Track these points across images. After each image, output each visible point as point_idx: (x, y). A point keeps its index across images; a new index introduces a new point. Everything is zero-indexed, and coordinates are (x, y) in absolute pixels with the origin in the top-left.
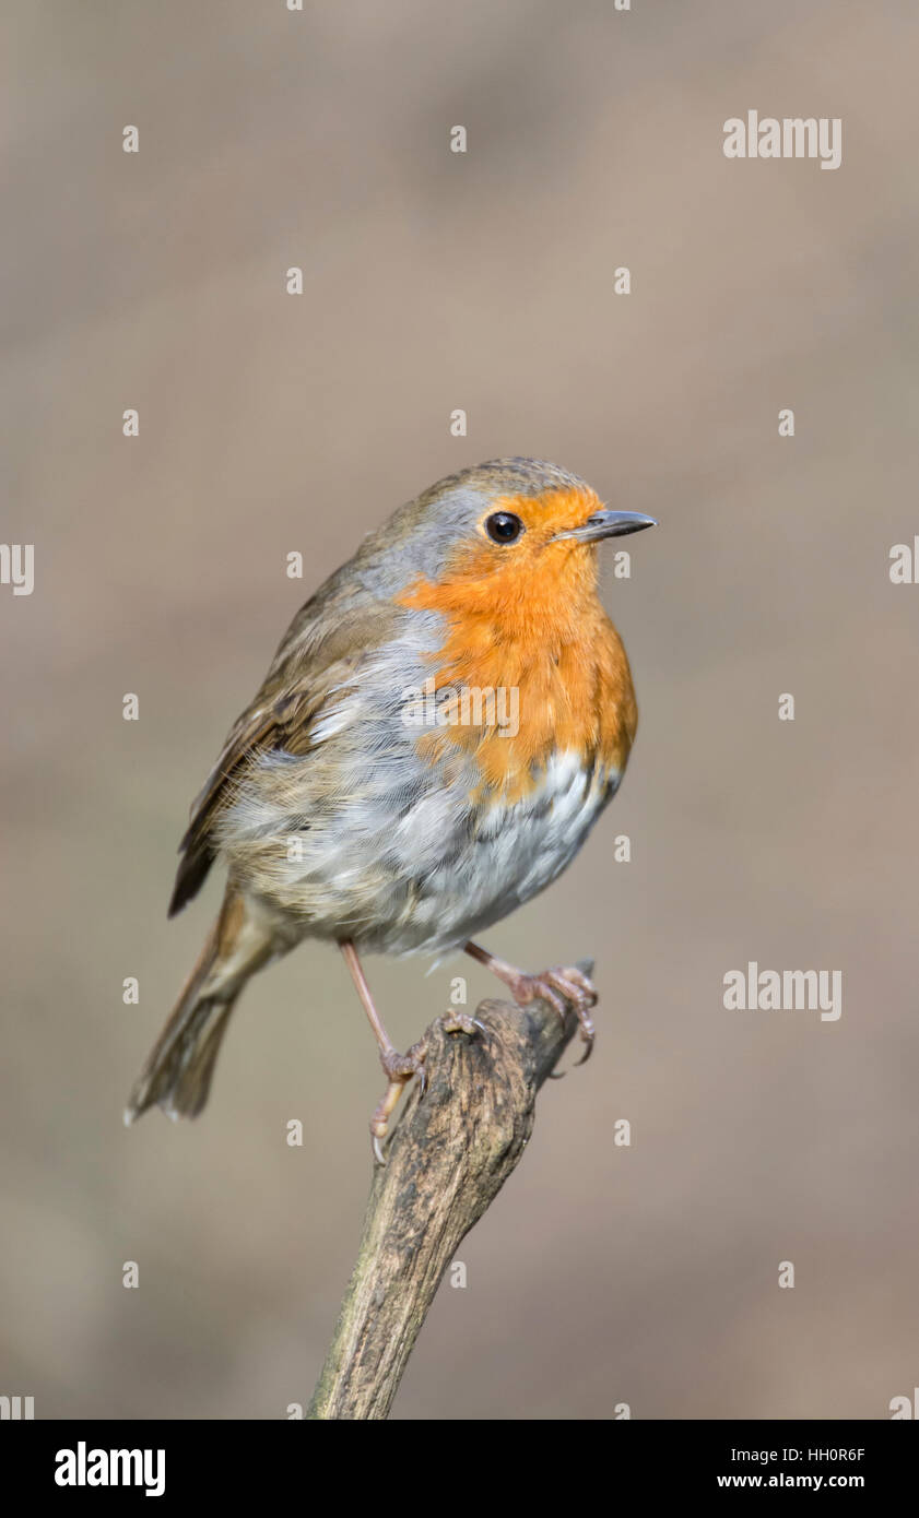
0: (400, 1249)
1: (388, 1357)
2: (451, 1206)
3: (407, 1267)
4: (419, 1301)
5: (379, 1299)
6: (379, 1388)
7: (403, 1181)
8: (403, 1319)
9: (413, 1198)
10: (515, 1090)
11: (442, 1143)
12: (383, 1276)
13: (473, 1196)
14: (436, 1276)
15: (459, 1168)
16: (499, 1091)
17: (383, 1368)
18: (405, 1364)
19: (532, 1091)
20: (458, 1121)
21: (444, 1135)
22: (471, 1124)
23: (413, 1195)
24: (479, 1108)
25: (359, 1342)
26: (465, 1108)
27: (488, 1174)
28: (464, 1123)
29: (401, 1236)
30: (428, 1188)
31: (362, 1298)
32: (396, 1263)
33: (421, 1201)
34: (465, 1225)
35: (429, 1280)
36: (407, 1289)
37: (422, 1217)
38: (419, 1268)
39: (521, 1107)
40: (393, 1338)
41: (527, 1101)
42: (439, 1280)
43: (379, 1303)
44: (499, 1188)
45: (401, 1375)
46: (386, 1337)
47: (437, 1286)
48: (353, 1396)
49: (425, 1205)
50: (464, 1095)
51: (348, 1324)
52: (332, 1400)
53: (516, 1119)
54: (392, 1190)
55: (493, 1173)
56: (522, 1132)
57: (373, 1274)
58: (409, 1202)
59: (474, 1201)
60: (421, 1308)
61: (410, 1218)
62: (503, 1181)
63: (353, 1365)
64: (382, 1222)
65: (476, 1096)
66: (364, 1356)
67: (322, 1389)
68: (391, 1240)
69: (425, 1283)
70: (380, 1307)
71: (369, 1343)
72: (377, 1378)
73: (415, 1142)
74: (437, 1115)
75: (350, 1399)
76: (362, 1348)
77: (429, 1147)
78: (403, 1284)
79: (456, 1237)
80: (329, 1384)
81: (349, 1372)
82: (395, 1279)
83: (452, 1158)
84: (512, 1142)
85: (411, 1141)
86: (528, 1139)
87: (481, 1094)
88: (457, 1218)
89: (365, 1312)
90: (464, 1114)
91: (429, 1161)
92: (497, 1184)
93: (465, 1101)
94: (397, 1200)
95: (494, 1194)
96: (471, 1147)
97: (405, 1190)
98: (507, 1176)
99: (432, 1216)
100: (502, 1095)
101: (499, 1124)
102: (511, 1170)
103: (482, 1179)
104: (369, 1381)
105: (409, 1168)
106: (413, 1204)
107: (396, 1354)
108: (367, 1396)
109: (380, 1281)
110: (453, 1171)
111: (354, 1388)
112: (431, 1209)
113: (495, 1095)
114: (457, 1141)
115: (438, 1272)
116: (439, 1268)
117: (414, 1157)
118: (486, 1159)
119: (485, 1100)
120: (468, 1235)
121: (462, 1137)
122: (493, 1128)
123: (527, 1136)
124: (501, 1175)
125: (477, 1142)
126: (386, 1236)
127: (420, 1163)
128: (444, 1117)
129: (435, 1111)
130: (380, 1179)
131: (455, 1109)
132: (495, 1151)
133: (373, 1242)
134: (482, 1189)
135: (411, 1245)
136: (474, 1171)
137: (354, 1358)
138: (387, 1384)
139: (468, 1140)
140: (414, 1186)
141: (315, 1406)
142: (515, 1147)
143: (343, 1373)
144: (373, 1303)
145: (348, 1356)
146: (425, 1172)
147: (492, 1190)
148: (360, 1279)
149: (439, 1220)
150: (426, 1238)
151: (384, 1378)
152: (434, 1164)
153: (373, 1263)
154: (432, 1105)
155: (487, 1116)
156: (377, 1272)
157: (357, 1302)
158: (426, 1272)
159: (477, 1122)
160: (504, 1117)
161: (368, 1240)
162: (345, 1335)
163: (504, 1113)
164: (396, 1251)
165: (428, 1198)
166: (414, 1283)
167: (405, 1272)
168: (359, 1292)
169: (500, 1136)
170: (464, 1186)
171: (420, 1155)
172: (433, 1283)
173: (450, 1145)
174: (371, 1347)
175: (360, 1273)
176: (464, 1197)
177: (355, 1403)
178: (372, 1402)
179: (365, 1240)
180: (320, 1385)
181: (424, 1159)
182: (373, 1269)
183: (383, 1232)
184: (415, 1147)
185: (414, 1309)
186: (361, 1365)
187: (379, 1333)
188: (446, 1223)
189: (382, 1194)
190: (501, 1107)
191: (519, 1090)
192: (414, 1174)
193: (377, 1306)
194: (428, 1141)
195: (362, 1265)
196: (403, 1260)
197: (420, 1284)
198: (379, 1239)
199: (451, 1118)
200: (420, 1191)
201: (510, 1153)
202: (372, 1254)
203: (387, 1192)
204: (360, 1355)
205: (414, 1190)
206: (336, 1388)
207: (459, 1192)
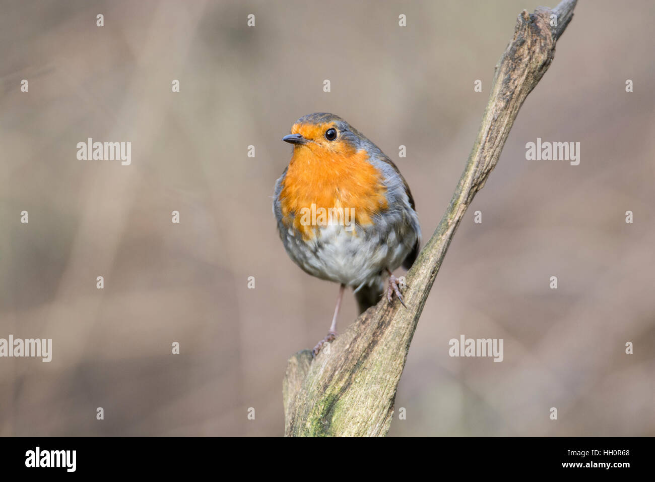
0: (504, 99)
1: (498, 139)
2: (523, 83)
3: (506, 106)
4: (511, 119)
5: (496, 117)
6: (495, 151)
7: (506, 74)
8: (505, 125)
9: (510, 80)
10: (548, 41)
11: (521, 60)
12: (498, 108)
13: (532, 80)
14: (517, 110)
15: (527, 69)
16: (542, 41)
17: (496, 143)
18: (505, 142)
19: (555, 41)
20: (527, 52)
21: (521, 57)
22: (532, 53)
23: (509, 79)
24: (535, 47)
25: (488, 134)
26: (529, 47)
27: (537, 72)
28: (529, 53)
29: (504, 94)
30: (515, 76)
31: (489, 117)
32: (502, 104)
33: (512, 81)
34: (528, 91)
35: (515, 111)
36: (506, 114)
37: (512, 87)
38: (511, 106)
39: (550, 47)
40: (501, 132)
41: (553, 45)
42: (518, 111)
43: (495, 119)
44: (542, 77)
45: (503, 145)
46: (498, 132)
47: (517, 113)
48: (485, 153)
49: (514, 83)
50: (529, 42)
51: (484, 127)
52: (477, 154)
53: (548, 51)
54: (502, 77)
55: (539, 71)
56: (550, 57)
57: (494, 108)
58: (508, 81)
59: (532, 82)
60: (511, 121)
61: (508, 87)
62: (543, 74)
63: (486, 142)
64: (498, 88)
65: (534, 43)
66: (490, 138)
67: (474, 151)
68: (501, 96)
69: (513, 112)
70: (496, 120)
71: (491, 134)
72: (494, 147)
73: (510, 59)
74: (519, 50)
75: (484, 155)
76: (489, 135)
77: (516, 61)
78: (505, 112)
79: (525, 95)
80: (476, 149)
81: (484, 144)
82: (502, 110)
83: (524, 65)
84: (547, 60)
85: (509, 59)
86: (553, 59)
87: (536, 42)
88: (526, 88)
89: (490, 123)
90: (529, 49)
91: (515, 66)
92: (540, 76)
93: (529, 44)
94: (503, 81)
95: (540, 79)
96: (531, 61)
97: (506, 77)
98: (544, 72)
99: (516, 87)
100: (544, 43)
101: (542, 53)
102: (546, 70)
103: (535, 74)
104: (491, 148)
105: (508, 69)
106: (509, 82)
107: (501, 138)
108: (491, 153)
109: (496, 111)
110: (524, 71)
111: (485, 150)
112: (515, 85)
113: (541, 42)
114: (526, 60)
115: (518, 108)
116: (518, 106)
117: (510, 65)
118: (537, 66)
119: (537, 44)
120: (530, 94)
121: (528, 57)
122: (540, 55)
123: (552, 58)
124: (542, 72)
125: (534, 60)
126: (499, 94)
127: (512, 67)
128: (521, 50)
129: (518, 48)
130: (497, 73)
131: (526, 47)
132: (540, 63)
133: (494, 97)
134: (535, 78)
135: (508, 98)
136: (532, 71)
137: (486, 139)
138: (498, 150)
139: (530, 59)
140: (510, 76)
141: (471, 157)
142: (548, 62)
143: (482, 144)
144: (494, 119)
145: (484, 138)
146: (514, 70)
147: (539, 78)
148: (489, 110)
149: (519, 88)
150: (514, 95)
151: (497, 147)
152: (517, 68)
153: (494, 104)
154: (517, 46)
155: (538, 50)
156: (495, 107)
157: (487, 118)
158: (513, 108)
159: (534, 52)
160: (544, 50)
161: (492, 95)
162: (483, 131)
163: (544, 49)
164: (502, 100)
165: (515, 80)
166: (509, 112)
167: (506, 108)
168: (489, 115)
169: (543, 58)
170: (528, 76)
171: (512, 64)
172: (516, 112)
173: (523, 61)
174: (492, 136)
175: (489, 107)
176: (528, 80)
177: (486, 156)
178: (492, 156)
179: (491, 95)
180: (473, 149)
181: (514, 66)
182: (494, 106)
183: (498, 93)
184: (510, 61)
185: (508, 122)
186: (489, 142)
187: (495, 131)
188: (521, 90)
189: (498, 78)
190: (543, 47)
191: (550, 41)
192: (510, 71)
193: (495, 120)
194: (515, 59)
195: (490, 104)
196: (505, 104)
197: (511, 112)
198: (497, 95)
199: (524, 50)
200: (512, 77)
201: (546, 64)
202: (493, 101)
203: (499, 78)
204: (488, 138)
205: (510, 77)
206: (479, 150)
207: (527, 78)
